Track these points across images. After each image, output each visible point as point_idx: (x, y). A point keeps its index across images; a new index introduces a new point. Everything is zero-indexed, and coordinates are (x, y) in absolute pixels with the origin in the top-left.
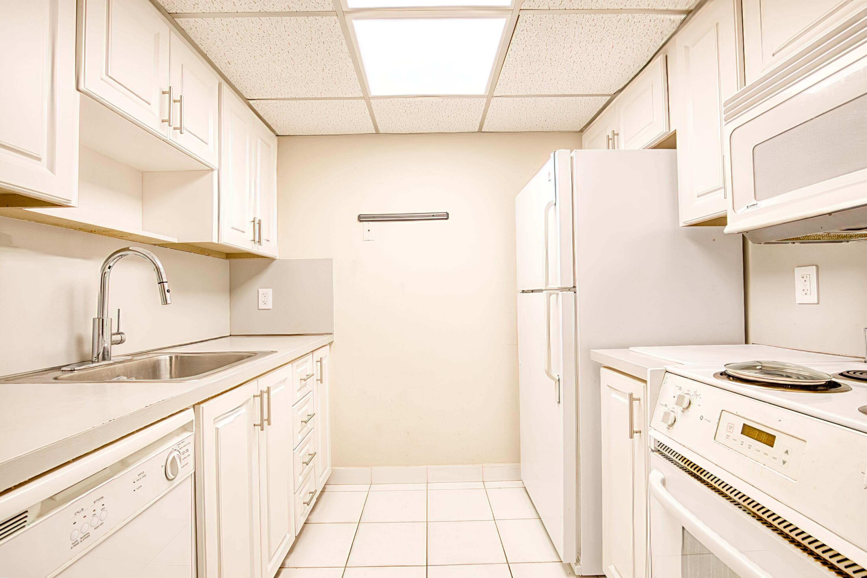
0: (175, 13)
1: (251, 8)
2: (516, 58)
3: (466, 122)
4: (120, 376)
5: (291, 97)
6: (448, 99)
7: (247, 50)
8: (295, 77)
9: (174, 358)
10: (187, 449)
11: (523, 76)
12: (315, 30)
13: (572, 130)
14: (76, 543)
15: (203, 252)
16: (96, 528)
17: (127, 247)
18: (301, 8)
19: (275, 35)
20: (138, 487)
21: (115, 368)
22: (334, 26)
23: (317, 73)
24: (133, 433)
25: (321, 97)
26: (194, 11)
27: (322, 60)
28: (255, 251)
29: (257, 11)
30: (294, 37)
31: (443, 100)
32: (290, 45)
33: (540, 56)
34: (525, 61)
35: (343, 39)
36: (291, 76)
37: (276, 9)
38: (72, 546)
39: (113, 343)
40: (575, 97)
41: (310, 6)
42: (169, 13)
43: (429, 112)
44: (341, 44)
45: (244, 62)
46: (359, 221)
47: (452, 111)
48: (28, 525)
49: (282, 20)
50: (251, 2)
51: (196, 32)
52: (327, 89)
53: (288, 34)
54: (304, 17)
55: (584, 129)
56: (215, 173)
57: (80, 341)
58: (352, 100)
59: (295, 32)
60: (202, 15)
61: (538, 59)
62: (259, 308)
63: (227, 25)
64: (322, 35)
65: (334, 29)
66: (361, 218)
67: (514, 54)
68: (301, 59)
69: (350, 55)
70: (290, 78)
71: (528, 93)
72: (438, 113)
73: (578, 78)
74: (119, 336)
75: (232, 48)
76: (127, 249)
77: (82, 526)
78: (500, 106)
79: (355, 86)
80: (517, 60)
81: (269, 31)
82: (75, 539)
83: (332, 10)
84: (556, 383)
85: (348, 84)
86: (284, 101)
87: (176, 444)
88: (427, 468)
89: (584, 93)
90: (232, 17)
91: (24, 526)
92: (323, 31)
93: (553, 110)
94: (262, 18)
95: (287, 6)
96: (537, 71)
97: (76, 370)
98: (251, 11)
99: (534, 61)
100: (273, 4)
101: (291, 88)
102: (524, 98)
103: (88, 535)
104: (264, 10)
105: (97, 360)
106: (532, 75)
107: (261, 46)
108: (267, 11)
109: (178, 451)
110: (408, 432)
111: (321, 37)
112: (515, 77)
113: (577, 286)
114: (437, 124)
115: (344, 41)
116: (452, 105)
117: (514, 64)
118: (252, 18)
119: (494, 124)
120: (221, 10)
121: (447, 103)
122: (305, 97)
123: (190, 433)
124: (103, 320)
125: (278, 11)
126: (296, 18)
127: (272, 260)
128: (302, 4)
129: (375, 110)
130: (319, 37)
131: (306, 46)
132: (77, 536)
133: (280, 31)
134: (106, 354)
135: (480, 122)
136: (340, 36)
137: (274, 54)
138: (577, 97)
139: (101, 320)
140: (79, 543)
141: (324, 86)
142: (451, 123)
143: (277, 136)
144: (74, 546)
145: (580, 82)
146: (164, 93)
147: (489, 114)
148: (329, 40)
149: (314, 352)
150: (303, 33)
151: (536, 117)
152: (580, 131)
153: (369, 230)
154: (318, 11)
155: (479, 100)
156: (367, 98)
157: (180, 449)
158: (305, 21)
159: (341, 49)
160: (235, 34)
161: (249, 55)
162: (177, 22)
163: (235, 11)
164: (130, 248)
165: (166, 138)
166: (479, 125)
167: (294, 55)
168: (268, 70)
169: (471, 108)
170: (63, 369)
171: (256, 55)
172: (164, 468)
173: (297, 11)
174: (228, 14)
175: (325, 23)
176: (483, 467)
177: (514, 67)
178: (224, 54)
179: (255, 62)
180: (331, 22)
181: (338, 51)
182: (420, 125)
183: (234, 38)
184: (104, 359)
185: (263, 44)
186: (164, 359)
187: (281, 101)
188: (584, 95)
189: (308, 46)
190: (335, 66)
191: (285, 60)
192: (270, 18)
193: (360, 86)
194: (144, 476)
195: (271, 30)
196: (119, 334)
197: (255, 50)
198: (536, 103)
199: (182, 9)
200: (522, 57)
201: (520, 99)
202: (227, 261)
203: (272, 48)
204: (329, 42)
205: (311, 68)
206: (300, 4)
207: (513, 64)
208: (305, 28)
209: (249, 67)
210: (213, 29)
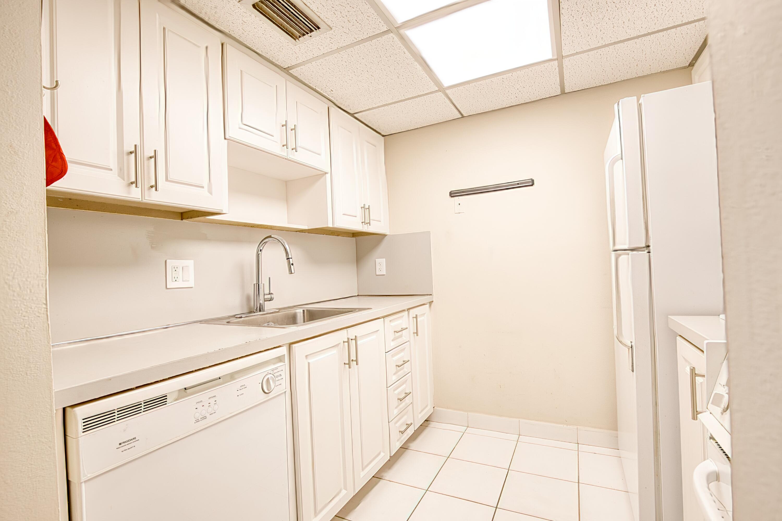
0: (287, 67)
1: (331, 48)
2: (571, 15)
3: (545, 88)
4: (270, 322)
5: (383, 104)
6: (517, 72)
7: (339, 78)
8: (380, 88)
9: (305, 311)
10: (281, 374)
11: (587, 29)
12: (380, 49)
13: (678, 67)
14: (197, 421)
15: (333, 233)
16: (211, 414)
17: (270, 235)
18: (364, 36)
19: (354, 62)
20: (241, 394)
21: (267, 317)
22: (393, 41)
23: (395, 81)
24: (237, 359)
25: (405, 98)
26: (298, 62)
27: (394, 70)
28: (365, 230)
29: (336, 49)
30: (368, 59)
31: (512, 74)
32: (366, 66)
33: (599, 3)
34: (584, 14)
35: (404, 49)
36: (377, 88)
37: (348, 43)
38: (195, 422)
39: (265, 300)
40: (666, 31)
41: (370, 32)
42: (284, 69)
43: (503, 88)
44: (404, 53)
45: (341, 87)
46: (450, 197)
47: (525, 81)
48: (168, 404)
49: (354, 49)
50: (329, 44)
51: (304, 76)
52: (407, 91)
53: (362, 58)
54: (369, 42)
55: (694, 62)
56: (328, 176)
57: (248, 299)
58: (431, 95)
59: (366, 55)
60: (303, 63)
61: (598, 8)
62: (377, 274)
63: (320, 65)
64: (387, 51)
65: (394, 43)
66: (453, 194)
67: (568, 12)
68: (378, 74)
69: (414, 60)
70: (376, 90)
71: (602, 44)
72: (512, 87)
73: (659, 11)
74: (270, 295)
75: (329, 80)
76: (270, 237)
77: (201, 411)
78: (575, 65)
79: (428, 83)
80: (573, 16)
81: (348, 60)
82: (197, 418)
83: (387, 29)
84: (629, 350)
85: (422, 83)
86: (379, 109)
87: (271, 369)
88: (519, 421)
89: (677, 24)
90: (322, 58)
91: (166, 404)
92: (386, 48)
93: (642, 52)
94: (341, 53)
95: (354, 38)
96: (602, 20)
97: (243, 317)
98: (332, 50)
99: (593, 11)
100: (344, 40)
101: (380, 97)
102: (599, 50)
103: (206, 417)
104: (340, 46)
105: (256, 312)
106: (598, 24)
107: (347, 73)
108: (342, 46)
109: (273, 374)
110: (500, 386)
111: (387, 53)
112: (579, 32)
113: (651, 244)
114: (515, 97)
115: (405, 50)
116: (523, 76)
117: (572, 21)
118: (335, 55)
119: (576, 83)
120: (313, 56)
121: (518, 76)
122: (393, 101)
123: (283, 364)
124: (259, 285)
125: (349, 44)
126: (363, 45)
127: (384, 236)
128: (363, 33)
129: (452, 98)
130: (385, 53)
131: (378, 62)
132: (199, 416)
133: (356, 58)
134: (261, 307)
135: (559, 85)
136: (401, 47)
137: (358, 76)
138: (668, 30)
139: (258, 285)
140: (199, 421)
141: (403, 89)
142: (529, 92)
143: (383, 136)
144: (196, 422)
145: (664, 14)
146: (283, 126)
147: (566, 74)
148: (394, 53)
149: (410, 310)
150: (373, 54)
151: (623, 64)
152: (689, 65)
153: (459, 204)
154: (377, 34)
155: (549, 64)
156: (442, 89)
157: (274, 373)
158: (370, 44)
159: (405, 57)
160: (328, 69)
161: (342, 81)
162: (291, 73)
163: (322, 54)
164: (272, 236)
165: (287, 157)
166: (560, 88)
167: (372, 72)
168: (358, 89)
169: (544, 74)
170: (236, 316)
171: (346, 80)
172: (261, 384)
173: (362, 39)
174: (318, 58)
175: (386, 42)
176: (577, 429)
177: (573, 23)
178: (326, 85)
179: (348, 86)
180: (390, 39)
181: (404, 59)
182: (499, 102)
183: (328, 73)
184: (260, 311)
185: (348, 71)
186: (299, 311)
187: (377, 109)
188: (676, 26)
189: (380, 62)
190: (406, 72)
191: (368, 78)
192: (346, 51)
193: (433, 82)
194: (245, 388)
195: (350, 59)
196: (270, 294)
197: (345, 76)
198: (617, 50)
199: (291, 63)
200: (578, 11)
201: (596, 51)
202: (354, 239)
203: (355, 72)
204: (394, 54)
205: (389, 78)
206: (362, 33)
207: (570, 21)
208: (373, 50)
209: (345, 90)
210: (313, 70)
